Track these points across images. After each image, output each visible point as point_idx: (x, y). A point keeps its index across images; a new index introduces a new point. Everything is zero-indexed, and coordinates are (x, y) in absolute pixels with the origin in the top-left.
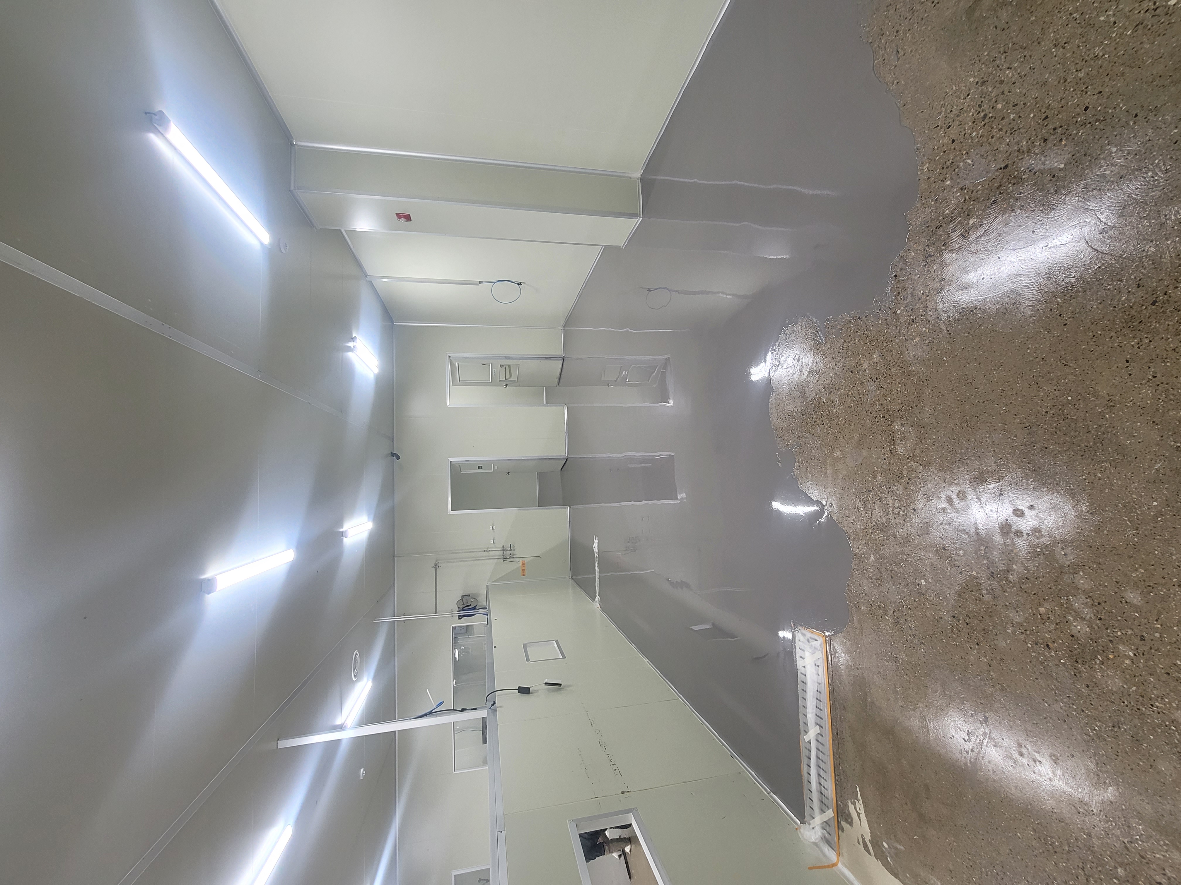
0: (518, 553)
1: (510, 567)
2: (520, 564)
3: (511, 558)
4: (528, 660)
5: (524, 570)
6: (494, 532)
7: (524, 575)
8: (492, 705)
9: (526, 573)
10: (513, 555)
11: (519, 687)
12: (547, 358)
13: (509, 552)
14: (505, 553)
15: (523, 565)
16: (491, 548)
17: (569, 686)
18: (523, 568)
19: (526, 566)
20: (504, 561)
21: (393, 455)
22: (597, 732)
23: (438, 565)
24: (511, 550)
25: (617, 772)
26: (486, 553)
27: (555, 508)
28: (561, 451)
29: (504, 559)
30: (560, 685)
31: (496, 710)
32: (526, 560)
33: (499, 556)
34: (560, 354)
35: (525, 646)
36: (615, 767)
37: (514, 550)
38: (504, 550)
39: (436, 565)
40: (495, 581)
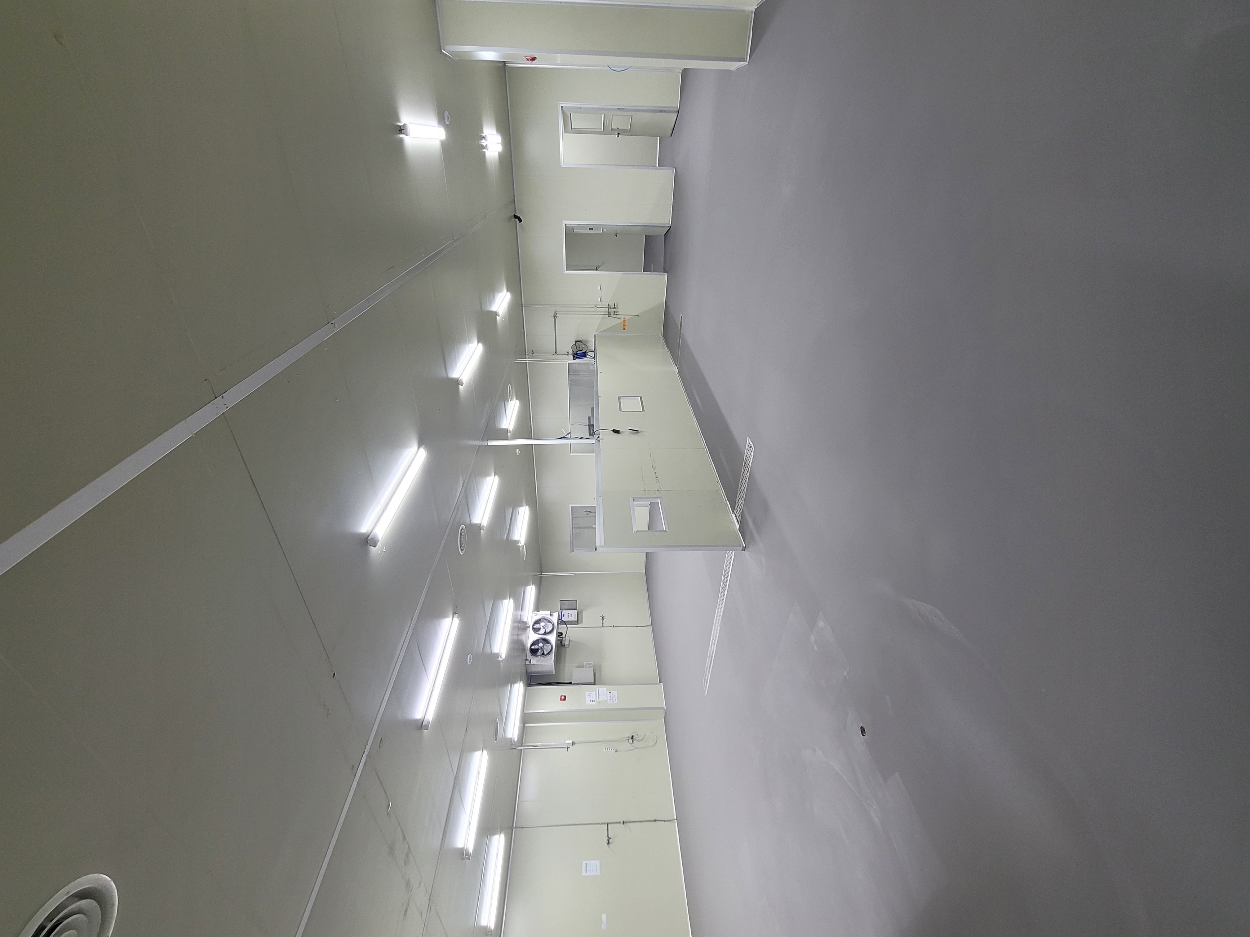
0: (621, 311)
1: (613, 322)
2: (622, 320)
3: (614, 314)
4: (620, 410)
5: (625, 325)
6: (602, 292)
7: (624, 329)
8: (598, 438)
9: (626, 327)
10: (617, 312)
11: (613, 430)
12: (661, 111)
13: (613, 310)
14: (610, 310)
15: (624, 321)
16: (599, 305)
17: (643, 432)
18: (624, 324)
19: (626, 322)
20: (609, 316)
21: (516, 217)
22: (653, 460)
23: (556, 315)
24: (615, 308)
25: (658, 481)
26: (594, 309)
27: (656, 274)
28: (666, 219)
29: (609, 315)
30: (638, 431)
31: (599, 441)
32: (627, 317)
33: (605, 312)
34: (675, 106)
35: (619, 398)
36: (657, 479)
37: (618, 308)
38: (609, 307)
39: (555, 316)
40: (602, 332)
